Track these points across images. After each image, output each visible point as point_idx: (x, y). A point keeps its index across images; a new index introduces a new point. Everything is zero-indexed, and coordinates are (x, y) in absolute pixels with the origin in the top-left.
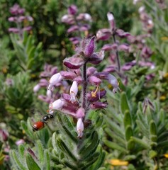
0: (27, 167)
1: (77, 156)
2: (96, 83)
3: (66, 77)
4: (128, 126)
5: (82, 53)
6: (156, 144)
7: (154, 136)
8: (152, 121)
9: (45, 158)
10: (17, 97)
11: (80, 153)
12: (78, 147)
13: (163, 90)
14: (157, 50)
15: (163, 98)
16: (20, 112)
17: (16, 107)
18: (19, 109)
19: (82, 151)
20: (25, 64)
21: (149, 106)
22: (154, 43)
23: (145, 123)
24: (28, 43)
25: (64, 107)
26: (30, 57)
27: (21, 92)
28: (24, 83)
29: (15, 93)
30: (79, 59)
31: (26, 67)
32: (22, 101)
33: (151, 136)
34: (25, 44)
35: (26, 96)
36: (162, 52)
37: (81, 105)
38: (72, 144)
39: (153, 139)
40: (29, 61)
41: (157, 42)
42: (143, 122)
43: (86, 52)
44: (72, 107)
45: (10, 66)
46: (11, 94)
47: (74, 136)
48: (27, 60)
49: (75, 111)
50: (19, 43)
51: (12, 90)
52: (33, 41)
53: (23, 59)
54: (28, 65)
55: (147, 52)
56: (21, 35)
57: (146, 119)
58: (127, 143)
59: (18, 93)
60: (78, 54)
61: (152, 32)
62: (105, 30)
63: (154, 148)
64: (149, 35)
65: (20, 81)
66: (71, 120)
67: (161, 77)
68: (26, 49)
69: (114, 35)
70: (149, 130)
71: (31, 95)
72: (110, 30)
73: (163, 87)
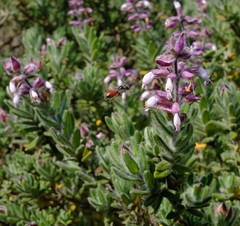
0: (124, 164)
1: (173, 148)
2: (189, 78)
3: (158, 75)
4: (204, 109)
5: (173, 50)
6: (235, 125)
7: (234, 118)
8: (230, 104)
9: (140, 154)
10: (88, 91)
11: (176, 145)
12: (174, 140)
13: (229, 70)
14: (214, 29)
15: (230, 77)
16: (92, 105)
17: (88, 100)
18: (91, 102)
19: (178, 144)
20: (90, 55)
21: (226, 90)
22: (210, 22)
23: (223, 106)
24: (90, 35)
25: (158, 104)
26: (94, 49)
27: (92, 85)
28: (93, 75)
29: (85, 87)
30: (171, 56)
31: (90, 59)
32: (94, 94)
33: (231, 118)
34: (87, 36)
35: (96, 89)
36: (218, 30)
37: (174, 100)
38: (167, 137)
39: (233, 121)
40: (93, 52)
41: (212, 21)
42: (221, 105)
43: (176, 48)
44: (165, 102)
45: (69, 57)
46: (83, 88)
47: (170, 129)
48: (91, 51)
49: (170, 107)
50: (80, 35)
51: (83, 83)
52: (95, 32)
53: (87, 51)
54: (92, 56)
55: (207, 33)
56: (82, 28)
57: (224, 102)
58: (204, 126)
59: (89, 87)
60: (169, 51)
61: (206, 11)
62: (173, 18)
63: (234, 129)
64: (204, 15)
65: (89, 74)
66: (165, 115)
67: (226, 57)
68: (89, 41)
69: (182, 22)
70: (228, 113)
71: (101, 87)
72: (178, 18)
73: (229, 67)
